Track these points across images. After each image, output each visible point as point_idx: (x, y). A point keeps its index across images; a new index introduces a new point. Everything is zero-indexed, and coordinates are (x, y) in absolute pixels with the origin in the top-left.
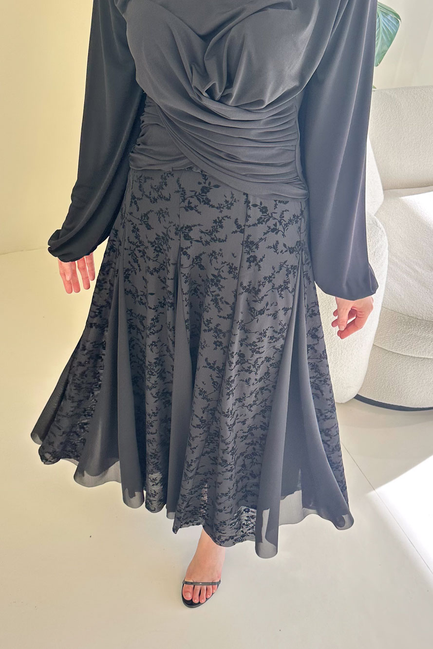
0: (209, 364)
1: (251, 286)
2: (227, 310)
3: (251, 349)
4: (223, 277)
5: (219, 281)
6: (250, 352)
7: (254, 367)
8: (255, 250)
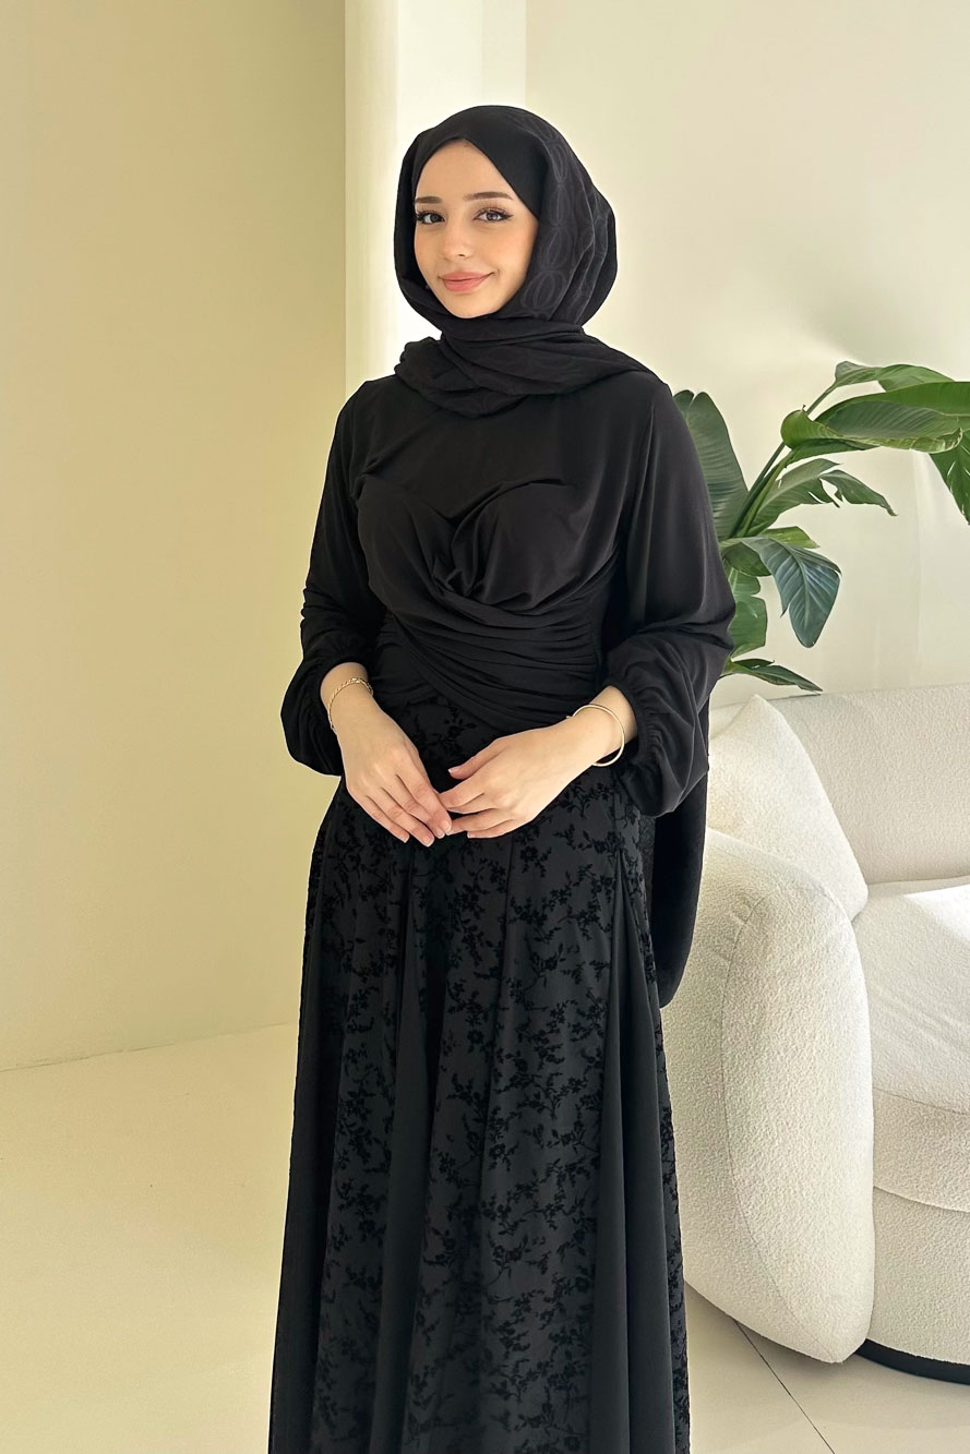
0: (458, 1087)
1: (532, 909)
2: (491, 960)
3: (537, 1049)
4: (483, 889)
5: (475, 898)
6: (536, 1054)
7: (547, 1096)
8: (535, 837)
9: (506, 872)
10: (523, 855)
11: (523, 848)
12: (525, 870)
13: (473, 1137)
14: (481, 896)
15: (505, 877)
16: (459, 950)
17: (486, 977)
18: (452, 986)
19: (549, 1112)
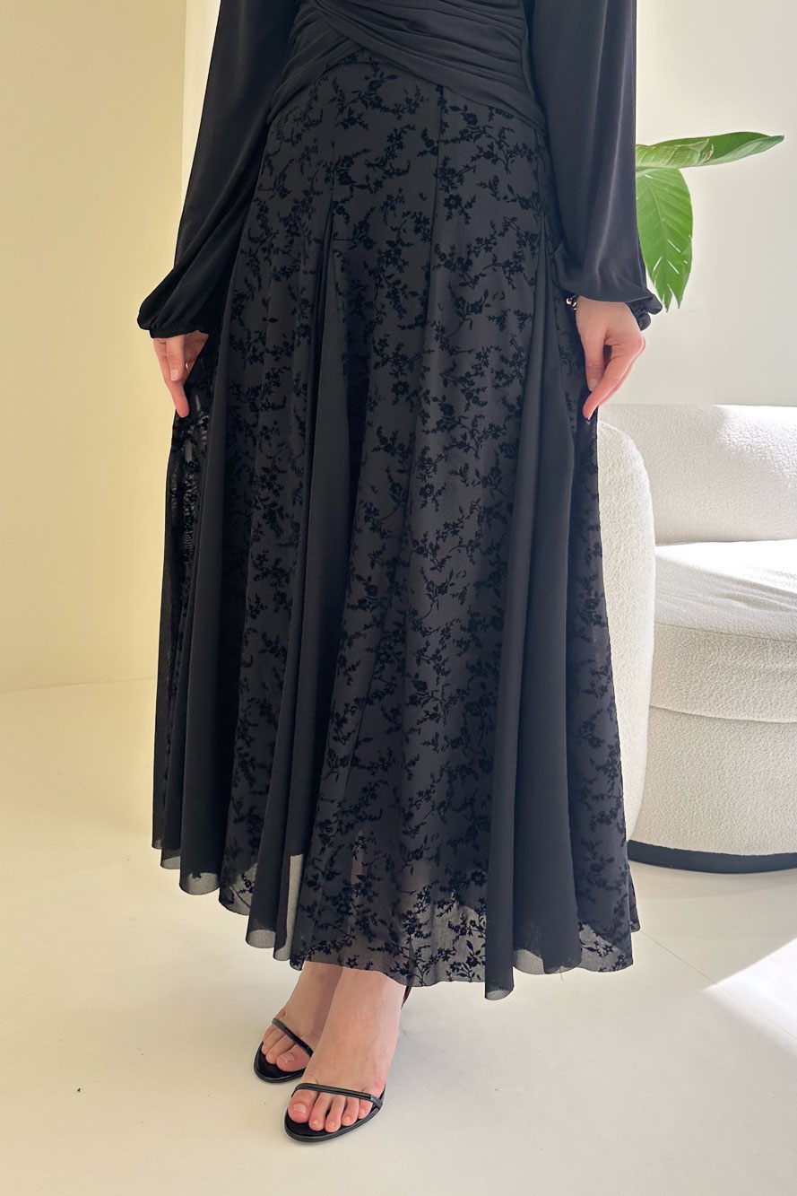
1: (456, 256)
3: (463, 391)
4: (406, 242)
5: (399, 252)
6: (463, 397)
7: (473, 436)
8: (459, 184)
9: (430, 221)
10: (447, 204)
11: (447, 196)
12: (449, 218)
13: (397, 488)
14: (404, 249)
15: (429, 227)
16: (383, 306)
17: (410, 327)
18: (378, 341)
19: (474, 452)
